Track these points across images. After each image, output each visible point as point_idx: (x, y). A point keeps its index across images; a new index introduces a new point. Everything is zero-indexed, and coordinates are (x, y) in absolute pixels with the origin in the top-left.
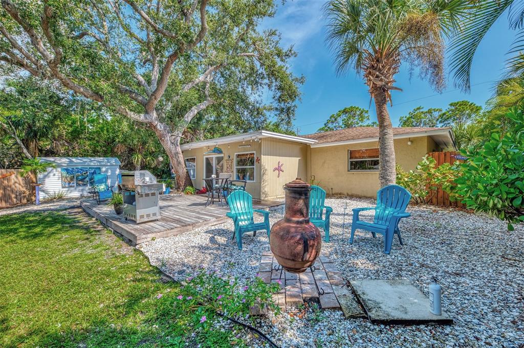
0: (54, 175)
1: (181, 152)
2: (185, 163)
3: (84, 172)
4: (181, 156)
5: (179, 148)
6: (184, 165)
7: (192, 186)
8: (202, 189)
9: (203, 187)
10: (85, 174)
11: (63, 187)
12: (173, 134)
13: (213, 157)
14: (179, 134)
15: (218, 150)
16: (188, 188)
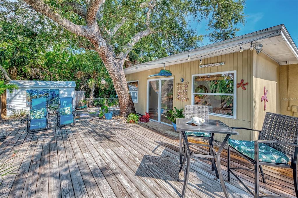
0: (20, 97)
1: (124, 76)
2: (128, 86)
3: (45, 93)
4: (124, 79)
5: (123, 72)
6: (127, 89)
7: (135, 113)
8: (145, 114)
9: (146, 113)
10: (46, 94)
11: (27, 106)
12: (118, 57)
13: (158, 81)
14: (123, 57)
15: (165, 73)
16: (131, 115)
